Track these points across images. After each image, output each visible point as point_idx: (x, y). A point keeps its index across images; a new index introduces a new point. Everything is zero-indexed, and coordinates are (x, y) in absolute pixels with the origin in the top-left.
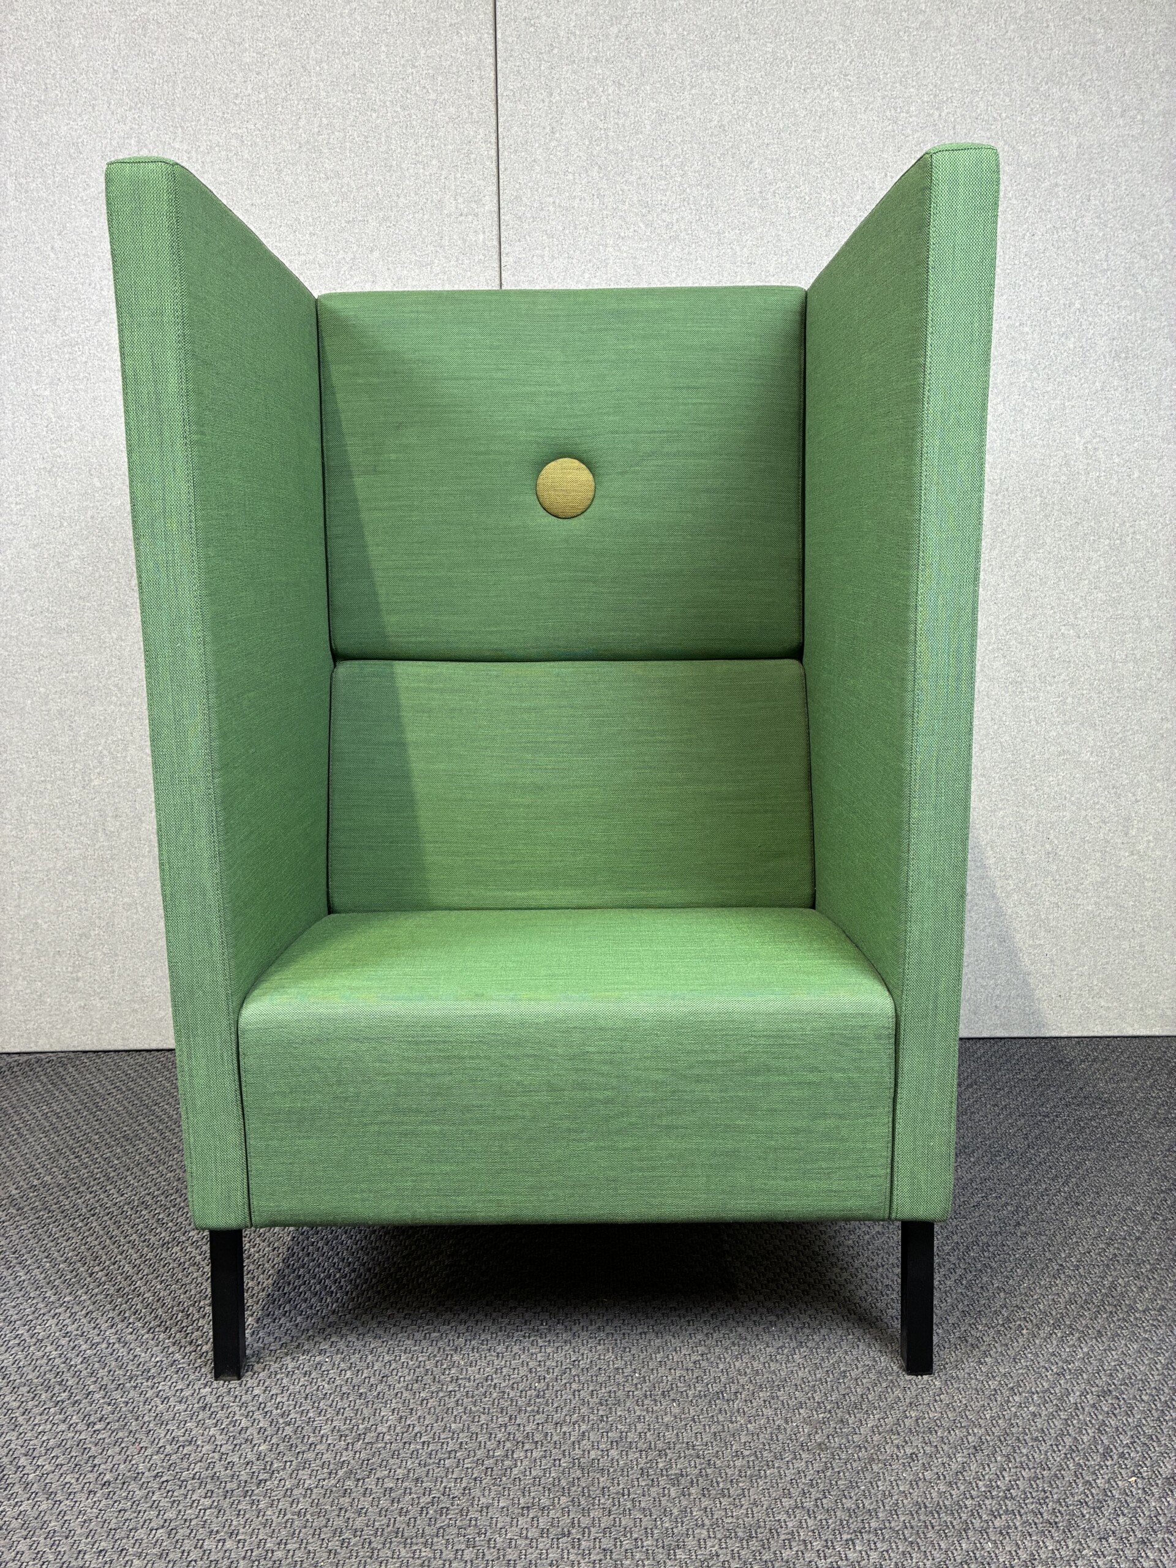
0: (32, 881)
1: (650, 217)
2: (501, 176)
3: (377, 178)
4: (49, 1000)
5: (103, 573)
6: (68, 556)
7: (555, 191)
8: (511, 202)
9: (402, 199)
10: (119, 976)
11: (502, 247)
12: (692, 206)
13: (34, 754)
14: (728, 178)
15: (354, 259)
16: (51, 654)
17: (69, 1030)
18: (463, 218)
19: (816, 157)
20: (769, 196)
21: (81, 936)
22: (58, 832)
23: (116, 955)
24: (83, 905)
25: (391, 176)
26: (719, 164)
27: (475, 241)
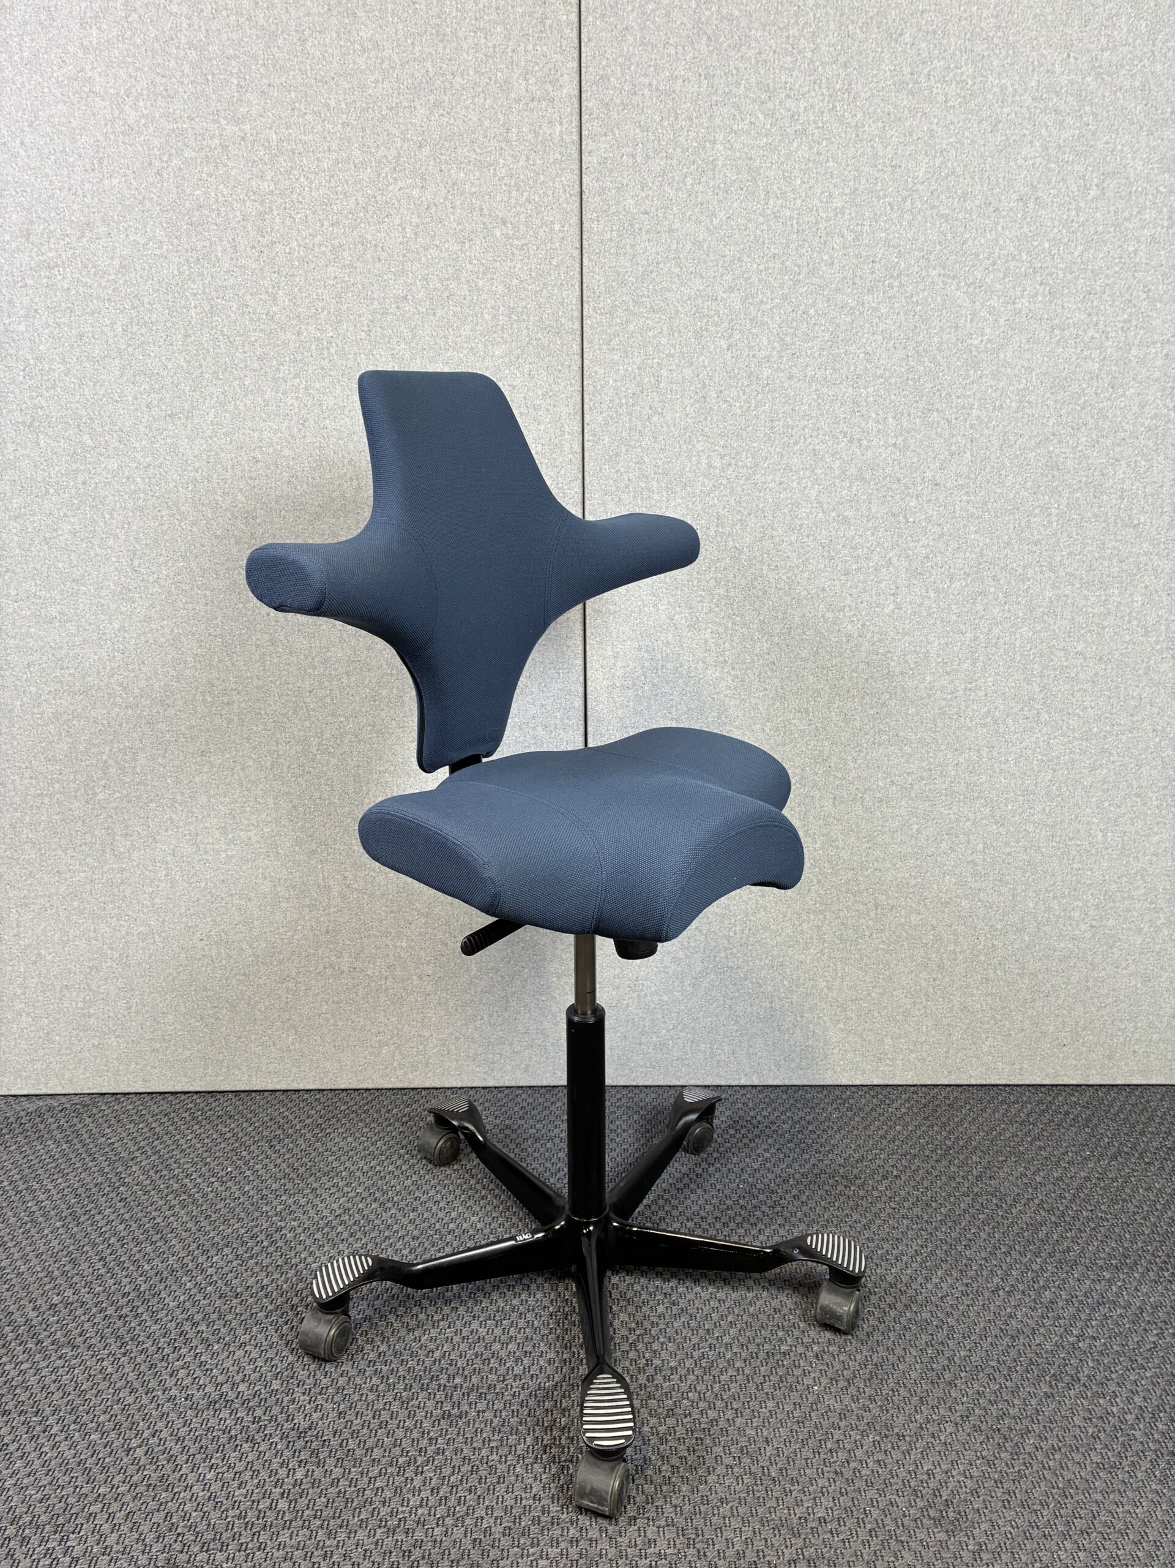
0: (33, 907)
1: (770, 105)
2: (583, 49)
3: (427, 50)
4: (57, 1038)
5: (99, 551)
6: (55, 530)
7: (652, 69)
8: (596, 83)
9: (458, 79)
10: (137, 1012)
11: (584, 143)
12: (825, 91)
13: (27, 764)
14: (871, 55)
15: (399, 156)
16: (42, 647)
17: (82, 1070)
18: (536, 103)
19: (982, 29)
20: (922, 79)
21: (91, 968)
22: (59, 852)
23: (132, 989)
24: (92, 934)
25: (444, 48)
26: (860, 35)
27: (550, 134)
